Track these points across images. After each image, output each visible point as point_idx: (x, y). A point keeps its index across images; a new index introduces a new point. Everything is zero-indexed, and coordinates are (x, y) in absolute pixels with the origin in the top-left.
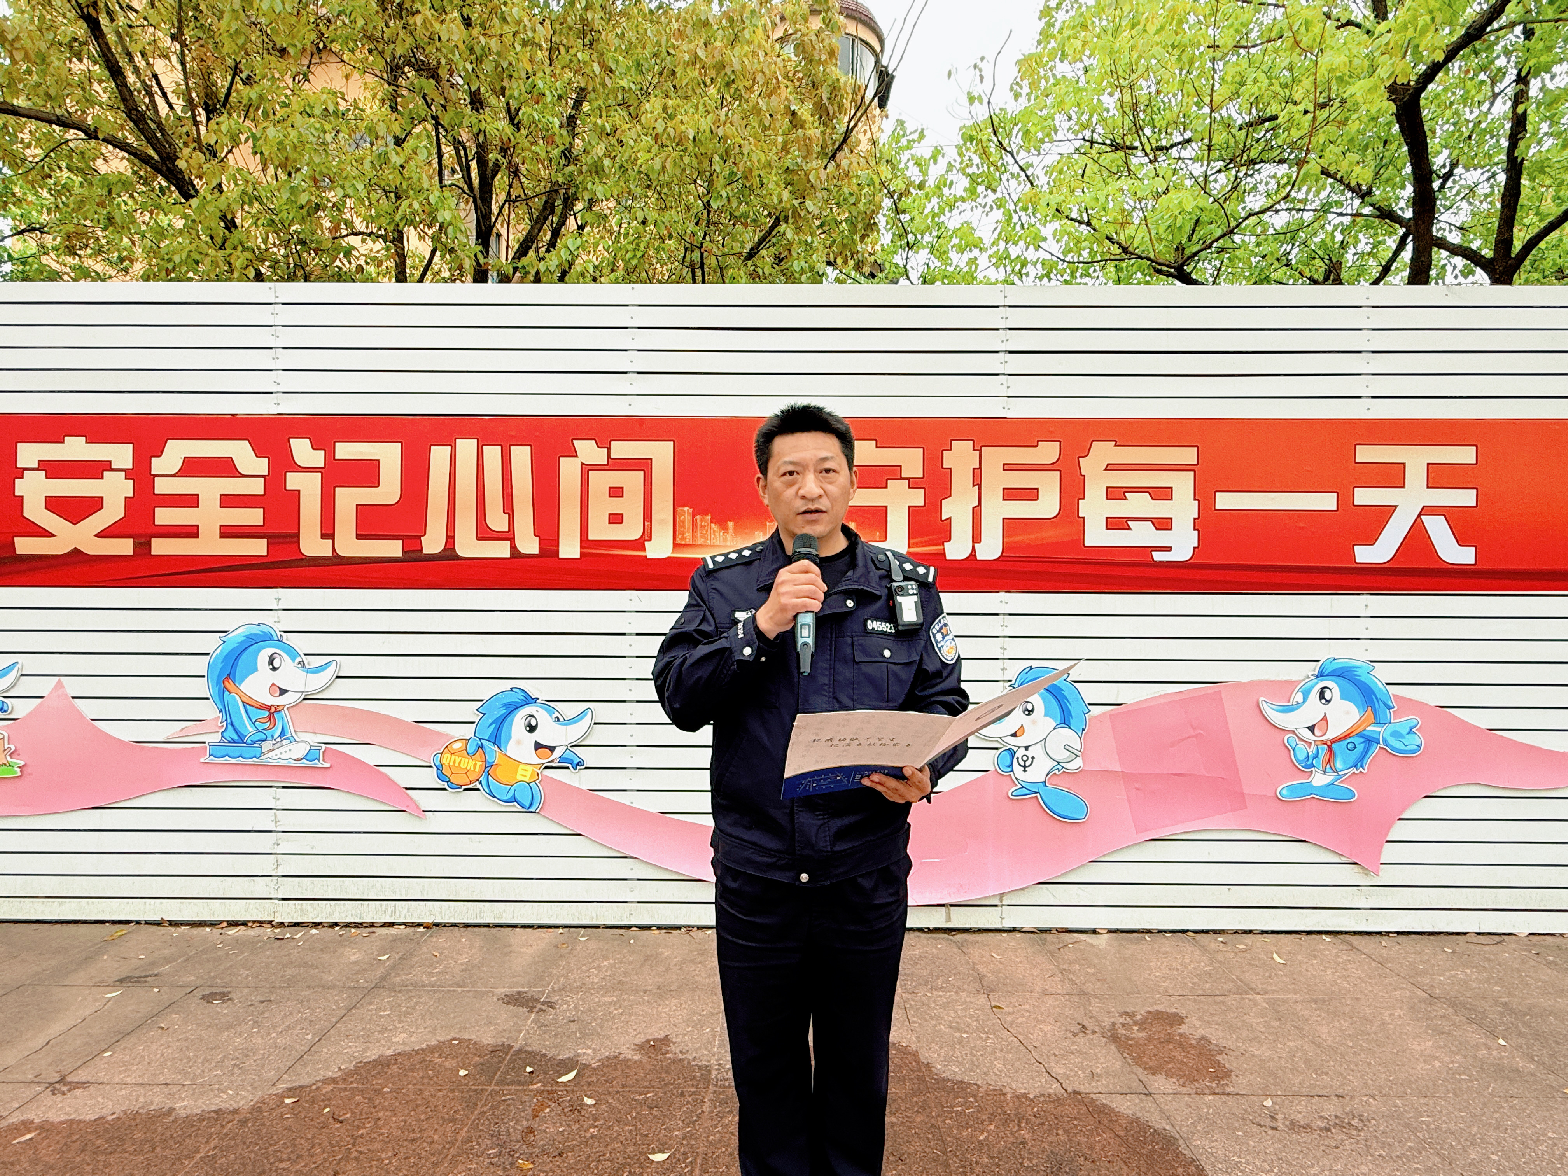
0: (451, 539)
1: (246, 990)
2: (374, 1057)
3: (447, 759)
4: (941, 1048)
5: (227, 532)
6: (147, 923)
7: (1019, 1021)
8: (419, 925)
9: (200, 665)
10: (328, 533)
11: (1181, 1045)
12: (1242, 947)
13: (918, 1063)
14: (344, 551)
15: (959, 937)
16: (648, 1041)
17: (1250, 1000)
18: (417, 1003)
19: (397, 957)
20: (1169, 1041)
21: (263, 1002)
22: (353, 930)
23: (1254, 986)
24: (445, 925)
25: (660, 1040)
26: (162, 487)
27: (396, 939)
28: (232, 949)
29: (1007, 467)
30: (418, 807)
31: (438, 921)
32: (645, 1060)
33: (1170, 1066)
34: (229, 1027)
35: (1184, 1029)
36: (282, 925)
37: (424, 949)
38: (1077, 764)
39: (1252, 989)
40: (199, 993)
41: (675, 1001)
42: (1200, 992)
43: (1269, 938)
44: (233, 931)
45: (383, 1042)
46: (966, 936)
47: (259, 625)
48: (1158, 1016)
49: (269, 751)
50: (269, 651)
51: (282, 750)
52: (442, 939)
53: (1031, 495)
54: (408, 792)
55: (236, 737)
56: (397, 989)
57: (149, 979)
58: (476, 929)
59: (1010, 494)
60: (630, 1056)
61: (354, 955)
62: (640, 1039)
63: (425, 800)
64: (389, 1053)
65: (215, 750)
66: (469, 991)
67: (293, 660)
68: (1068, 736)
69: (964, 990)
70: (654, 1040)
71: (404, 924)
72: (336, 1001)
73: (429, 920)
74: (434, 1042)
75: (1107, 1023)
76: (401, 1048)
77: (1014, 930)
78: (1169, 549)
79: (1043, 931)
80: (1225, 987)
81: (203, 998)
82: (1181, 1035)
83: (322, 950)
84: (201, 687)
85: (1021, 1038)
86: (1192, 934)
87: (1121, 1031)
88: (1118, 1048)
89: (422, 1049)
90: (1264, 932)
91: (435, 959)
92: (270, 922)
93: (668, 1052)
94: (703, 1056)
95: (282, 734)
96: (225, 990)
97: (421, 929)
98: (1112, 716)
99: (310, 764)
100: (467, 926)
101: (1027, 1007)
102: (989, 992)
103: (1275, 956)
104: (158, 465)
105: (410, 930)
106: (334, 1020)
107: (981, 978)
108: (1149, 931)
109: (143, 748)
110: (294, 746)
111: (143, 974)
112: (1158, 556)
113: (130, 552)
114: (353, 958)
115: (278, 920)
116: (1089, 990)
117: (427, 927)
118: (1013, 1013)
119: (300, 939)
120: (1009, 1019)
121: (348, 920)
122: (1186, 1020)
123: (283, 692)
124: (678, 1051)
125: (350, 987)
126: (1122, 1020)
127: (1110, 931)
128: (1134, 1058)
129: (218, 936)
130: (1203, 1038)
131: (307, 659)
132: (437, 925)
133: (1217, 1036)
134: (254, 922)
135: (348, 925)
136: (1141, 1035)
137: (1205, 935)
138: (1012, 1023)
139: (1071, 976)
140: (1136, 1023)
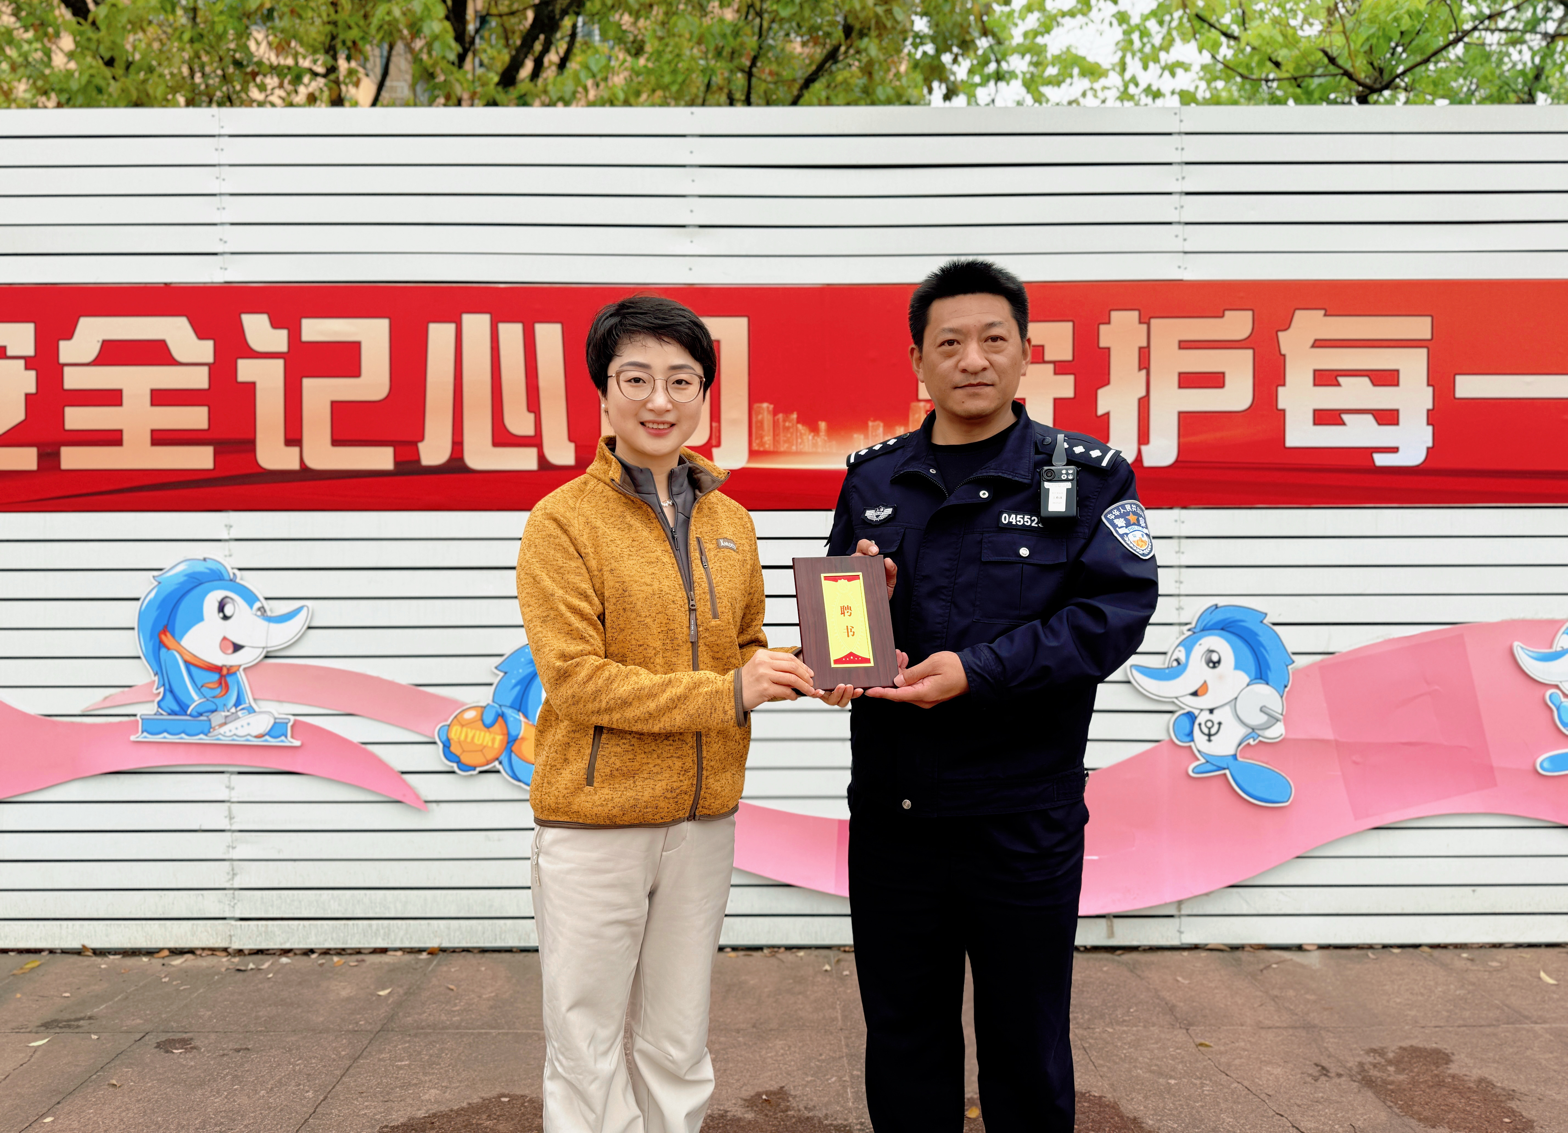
0: (458, 444)
1: (213, 1036)
2: (402, 1120)
3: (456, 733)
4: (1146, 1097)
5: (161, 438)
6: (64, 952)
7: (1237, 1062)
8: (420, 951)
9: (129, 614)
10: (293, 438)
11: (1456, 1089)
12: (1495, 964)
13: (1122, 1117)
14: (316, 462)
15: (1128, 957)
16: (759, 1095)
17: (1528, 1031)
18: (442, 1050)
19: (401, 991)
20: (1441, 1084)
21: (238, 1051)
22: (336, 959)
23: (1526, 1013)
24: (454, 951)
25: (774, 1093)
26: (73, 380)
27: (393, 969)
28: (182, 984)
29: (1185, 345)
30: (417, 797)
31: (445, 944)
32: (761, 1119)
33: (1451, 1116)
34: (201, 1084)
35: (1453, 1069)
36: (240, 952)
37: (434, 981)
38: (1277, 731)
39: (1527, 1017)
40: (152, 1039)
41: (779, 1043)
42: (1461, 1022)
43: (1528, 954)
44: (178, 961)
45: (409, 1100)
46: (1134, 956)
47: (205, 560)
48: (1416, 1053)
49: (222, 725)
50: (217, 595)
51: (237, 724)
52: (455, 967)
53: (1215, 380)
54: (405, 776)
55: (176, 708)
56: (412, 1032)
57: (81, 1023)
58: (496, 955)
59: (1188, 381)
60: (739, 1114)
61: (343, 990)
62: (748, 1092)
63: (427, 787)
64: (421, 1114)
65: (150, 725)
66: (507, 1034)
67: (251, 607)
68: (1265, 694)
69: (1154, 1025)
70: (767, 1093)
71: (401, 949)
72: (335, 1049)
73: (434, 943)
74: (476, 1100)
75: (1352, 1063)
76: (434, 1109)
77: (1195, 947)
78: (1394, 450)
79: (1235, 948)
80: (1491, 1015)
81: (158, 1046)
82: (1453, 1077)
83: (300, 984)
84: (131, 643)
85: (1246, 1083)
86: (1427, 949)
87: (1374, 1073)
88: (1377, 1093)
89: (462, 1109)
90: (1518, 946)
91: (452, 994)
92: (225, 950)
93: (788, 1109)
94: (837, 1112)
95: (237, 704)
96: (185, 1036)
97: (424, 956)
98: (1320, 666)
99: (273, 742)
100: (484, 951)
101: (1242, 1044)
102: (1187, 1026)
103: (1543, 975)
104: (67, 351)
105: (408, 957)
106: (338, 1072)
107: (1172, 1009)
108: (1371, 947)
109: (54, 722)
110: (252, 718)
111: (73, 1017)
112: (1381, 460)
113: (33, 466)
114: (344, 994)
115: (236, 945)
116: (1316, 1022)
117: (432, 952)
118: (1226, 1052)
119: (268, 971)
120: (1223, 1060)
121: (327, 945)
122: (1454, 1058)
123: (237, 648)
124: (801, 1107)
125: (348, 1031)
126: (1370, 1059)
127: (1322, 947)
128: (1401, 1107)
129: (160, 967)
130: (1481, 1080)
131: (268, 605)
132: (443, 950)
133: (1501, 1078)
134: (203, 949)
135: (326, 952)
136: (1401, 1077)
137: (1444, 951)
138: (1229, 1065)
139: (1287, 1004)
140: (1390, 1062)
